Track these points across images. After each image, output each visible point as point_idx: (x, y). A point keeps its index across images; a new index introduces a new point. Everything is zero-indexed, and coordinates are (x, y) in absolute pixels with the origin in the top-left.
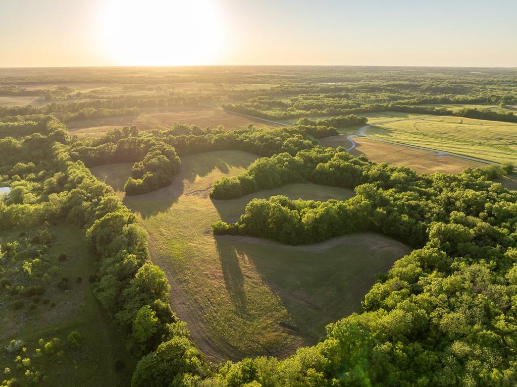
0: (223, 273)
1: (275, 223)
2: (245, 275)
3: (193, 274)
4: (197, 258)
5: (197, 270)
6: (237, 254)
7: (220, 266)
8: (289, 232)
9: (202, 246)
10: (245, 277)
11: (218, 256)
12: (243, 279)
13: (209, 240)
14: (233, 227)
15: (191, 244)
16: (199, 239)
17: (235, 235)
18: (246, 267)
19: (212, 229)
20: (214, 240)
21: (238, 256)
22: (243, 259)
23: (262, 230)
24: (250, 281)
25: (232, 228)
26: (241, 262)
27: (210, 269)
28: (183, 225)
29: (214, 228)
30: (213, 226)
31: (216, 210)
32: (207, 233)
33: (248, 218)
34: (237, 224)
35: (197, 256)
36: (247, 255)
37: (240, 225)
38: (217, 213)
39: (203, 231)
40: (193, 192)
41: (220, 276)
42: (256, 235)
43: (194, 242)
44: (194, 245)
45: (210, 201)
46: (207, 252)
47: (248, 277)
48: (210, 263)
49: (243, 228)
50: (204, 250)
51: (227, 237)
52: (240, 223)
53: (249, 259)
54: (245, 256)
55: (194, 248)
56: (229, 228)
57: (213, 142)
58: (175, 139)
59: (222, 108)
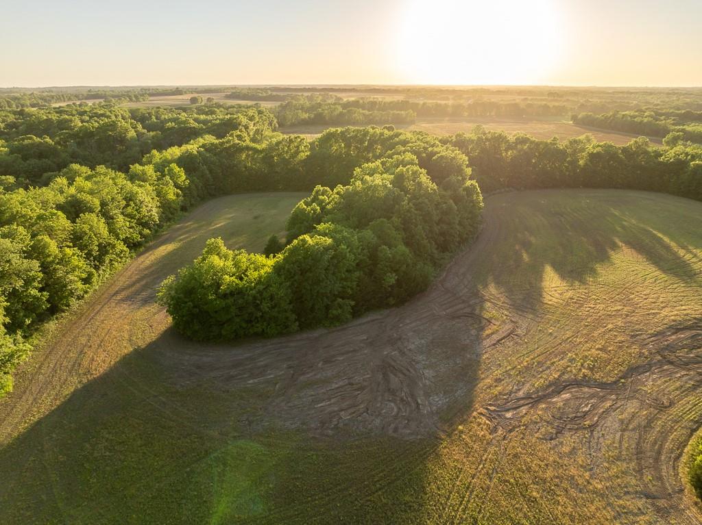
57: (581, 162)
58: (473, 141)
59: (571, 122)
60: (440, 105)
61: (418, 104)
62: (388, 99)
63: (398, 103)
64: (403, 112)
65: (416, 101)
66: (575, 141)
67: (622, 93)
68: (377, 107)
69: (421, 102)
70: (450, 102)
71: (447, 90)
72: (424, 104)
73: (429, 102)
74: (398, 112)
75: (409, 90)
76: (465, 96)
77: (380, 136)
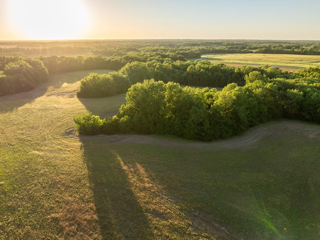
0: (98, 211)
1: (174, 111)
2: (148, 210)
3: (19, 226)
4: (41, 180)
5: (34, 211)
6: (122, 163)
7: (89, 194)
8: (201, 120)
9: (57, 155)
10: (150, 216)
11: (85, 171)
12: (146, 222)
13: (69, 144)
14: (109, 121)
15: (36, 152)
16: (52, 143)
17: (114, 134)
18: (145, 189)
19: (76, 126)
20: (80, 144)
21: (125, 168)
22: (136, 172)
23: (155, 124)
24: (164, 226)
25: (109, 124)
26: (133, 179)
27: (67, 203)
28: (31, 126)
29: (79, 124)
30: (77, 122)
31: (84, 107)
32: (69, 133)
33: (131, 108)
34: (115, 117)
35: (42, 175)
36: (140, 163)
37: (120, 118)
38: (86, 110)
39: (63, 131)
40: (57, 94)
41: (89, 222)
42: (147, 132)
43: (42, 148)
44: (41, 153)
45: (77, 99)
46: (65, 165)
47: (156, 214)
48: (68, 187)
49: (125, 122)
50: (58, 162)
51: (101, 137)
52: (120, 116)
53: (146, 171)
54: (138, 165)
55: (39, 160)
56: (104, 123)
57: (83, 63)
58: (46, 58)
59: (92, 53)
60: (36, 49)
61: (24, 49)
62: (8, 47)
63: (14, 49)
64: (17, 53)
65: (23, 48)
66: (80, 57)
67: (116, 42)
68: (3, 51)
69: (26, 48)
70: (41, 48)
71: (39, 43)
72: (27, 49)
73: (30, 48)
74: (15, 53)
75: (18, 43)
76: (47, 45)
77: (11, 58)
